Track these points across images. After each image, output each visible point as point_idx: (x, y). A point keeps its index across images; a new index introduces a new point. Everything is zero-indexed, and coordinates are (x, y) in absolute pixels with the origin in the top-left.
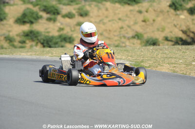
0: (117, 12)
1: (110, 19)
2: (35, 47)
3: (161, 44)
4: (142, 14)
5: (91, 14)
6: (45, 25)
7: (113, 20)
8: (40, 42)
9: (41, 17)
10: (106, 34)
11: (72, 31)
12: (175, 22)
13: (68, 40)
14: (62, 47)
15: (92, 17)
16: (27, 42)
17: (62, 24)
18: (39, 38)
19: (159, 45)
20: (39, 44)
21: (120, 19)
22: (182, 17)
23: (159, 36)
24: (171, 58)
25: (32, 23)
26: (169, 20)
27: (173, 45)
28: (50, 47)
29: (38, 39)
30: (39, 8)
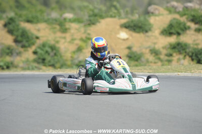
6: (193, 36)
8: (188, 54)
9: (189, 28)
16: (174, 54)
20: (187, 57)
29: (186, 52)
30: (187, 18)
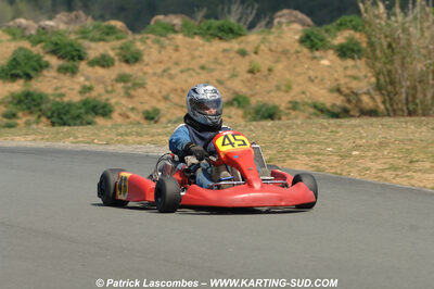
0: (197, 53)
1: (182, 67)
2: (34, 126)
3: (283, 118)
4: (247, 58)
5: (146, 58)
6: (55, 81)
7: (188, 69)
8: (44, 114)
9: (47, 66)
10: (174, 98)
11: (107, 92)
12: (311, 73)
13: (100, 111)
14: (89, 123)
15: (147, 65)
16: (20, 114)
17: (87, 78)
18: (43, 107)
19: (280, 119)
20: (43, 119)
21: (203, 68)
22: (325, 62)
23: (280, 100)
24: (311, 143)
25: (28, 77)
26: (298, 70)
27: (309, 118)
28: (64, 124)
29: (40, 110)
30: (43, 48)
